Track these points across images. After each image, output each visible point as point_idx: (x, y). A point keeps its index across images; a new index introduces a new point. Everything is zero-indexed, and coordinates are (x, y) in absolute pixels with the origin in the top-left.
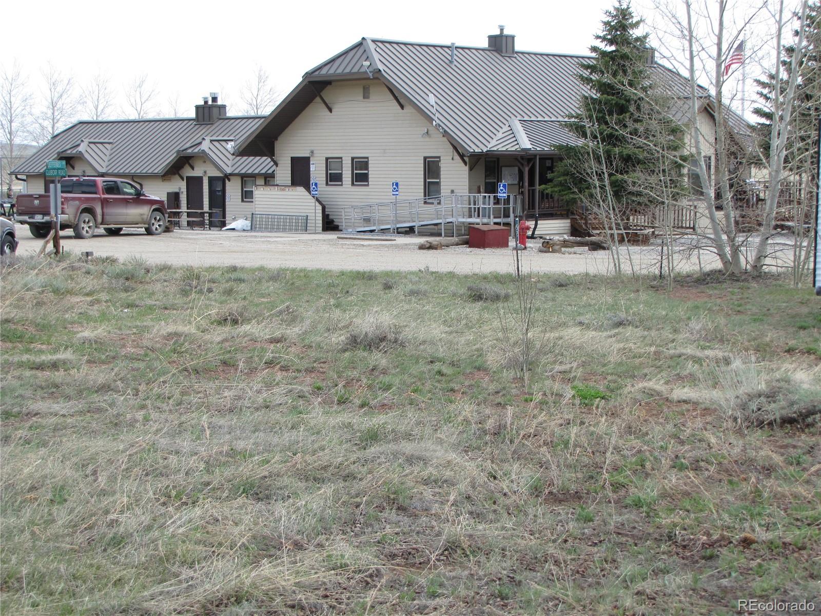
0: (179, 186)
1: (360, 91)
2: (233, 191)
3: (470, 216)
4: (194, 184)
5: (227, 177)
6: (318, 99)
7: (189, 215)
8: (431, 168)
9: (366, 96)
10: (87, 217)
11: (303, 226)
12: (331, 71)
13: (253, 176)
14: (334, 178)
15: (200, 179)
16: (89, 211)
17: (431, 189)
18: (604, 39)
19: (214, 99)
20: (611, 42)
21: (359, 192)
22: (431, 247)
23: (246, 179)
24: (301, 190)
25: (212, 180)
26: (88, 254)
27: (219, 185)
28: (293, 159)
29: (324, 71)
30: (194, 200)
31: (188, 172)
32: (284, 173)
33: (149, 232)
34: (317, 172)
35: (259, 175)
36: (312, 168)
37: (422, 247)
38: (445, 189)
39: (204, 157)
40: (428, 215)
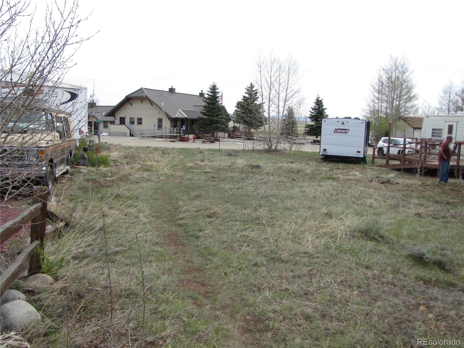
1: (140, 101)
2: (101, 126)
3: (171, 133)
5: (100, 122)
6: (128, 102)
7: (94, 132)
8: (160, 121)
9: (142, 102)
11: (125, 135)
12: (134, 96)
13: (107, 122)
14: (132, 123)
17: (160, 126)
18: (209, 92)
19: (93, 101)
20: (211, 93)
21: (139, 126)
22: (173, 141)
23: (105, 122)
24: (123, 126)
25: (95, 122)
26: (106, 143)
27: (97, 124)
28: (120, 118)
29: (131, 96)
32: (118, 121)
34: (127, 121)
35: (109, 121)
36: (126, 120)
37: (171, 141)
38: (164, 127)
39: (93, 116)
40: (159, 133)
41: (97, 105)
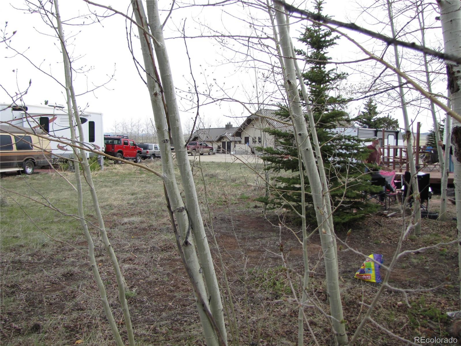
0: (220, 144)
2: (232, 145)
4: (224, 143)
5: (231, 142)
6: (251, 123)
7: (222, 151)
9: (261, 122)
10: (194, 151)
11: (246, 153)
14: (255, 142)
15: (225, 142)
16: (195, 149)
19: (230, 123)
23: (236, 142)
24: (247, 145)
25: (227, 142)
27: (229, 143)
28: (245, 137)
29: (252, 116)
30: (224, 147)
31: (223, 141)
32: (243, 141)
33: (209, 154)
34: (250, 140)
35: (238, 141)
39: (226, 137)
41: (233, 126)
